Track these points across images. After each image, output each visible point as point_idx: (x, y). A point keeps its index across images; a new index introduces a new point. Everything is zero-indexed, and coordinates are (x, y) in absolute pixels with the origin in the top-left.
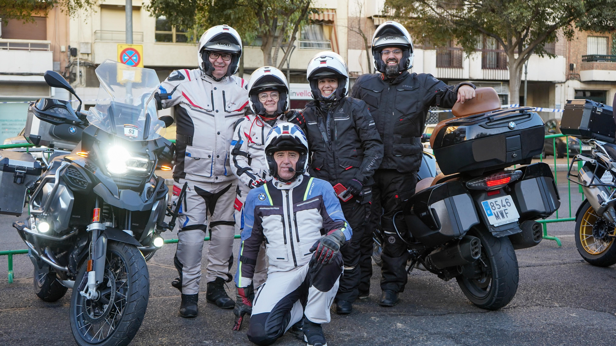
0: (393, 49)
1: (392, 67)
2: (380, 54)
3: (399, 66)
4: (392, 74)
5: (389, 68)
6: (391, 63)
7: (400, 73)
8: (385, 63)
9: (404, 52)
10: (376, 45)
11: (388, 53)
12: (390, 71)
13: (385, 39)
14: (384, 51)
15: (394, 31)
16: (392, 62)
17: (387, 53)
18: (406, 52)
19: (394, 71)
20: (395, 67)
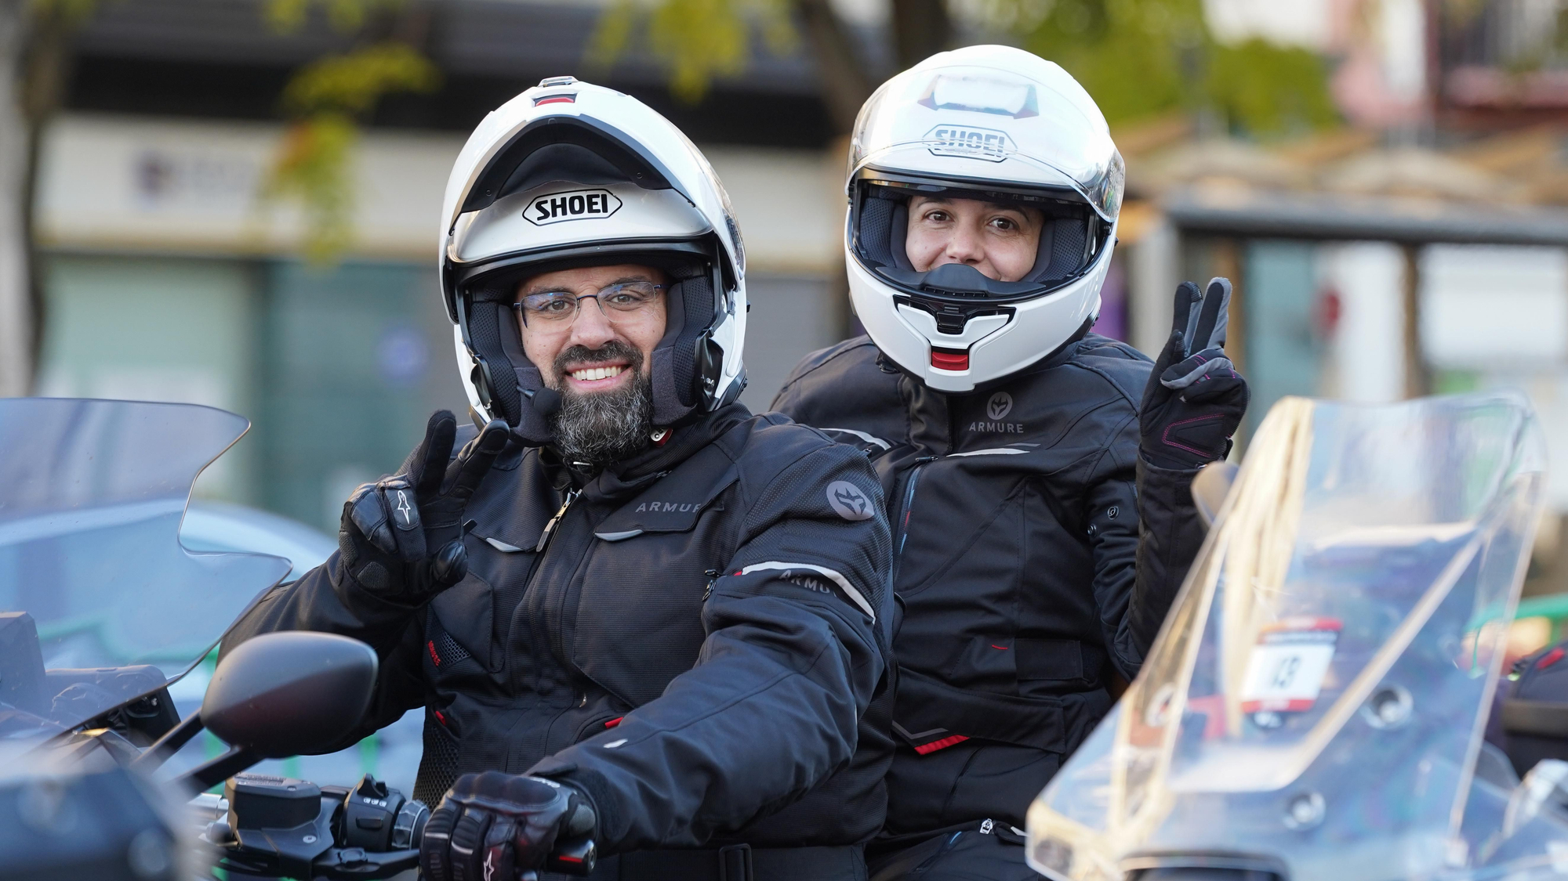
0: (601, 277)
1: (598, 400)
2: (503, 313)
3: (648, 390)
4: (603, 452)
5: (579, 413)
6: (593, 379)
7: (658, 438)
8: (549, 376)
9: (676, 293)
10: (475, 253)
11: (566, 301)
12: (590, 437)
13: (534, 213)
14: (535, 297)
15: (596, 159)
16: (601, 373)
17: (558, 305)
18: (694, 287)
19: (615, 432)
20: (618, 402)
